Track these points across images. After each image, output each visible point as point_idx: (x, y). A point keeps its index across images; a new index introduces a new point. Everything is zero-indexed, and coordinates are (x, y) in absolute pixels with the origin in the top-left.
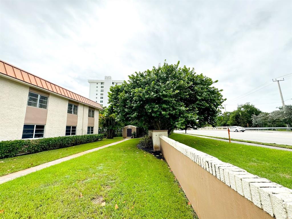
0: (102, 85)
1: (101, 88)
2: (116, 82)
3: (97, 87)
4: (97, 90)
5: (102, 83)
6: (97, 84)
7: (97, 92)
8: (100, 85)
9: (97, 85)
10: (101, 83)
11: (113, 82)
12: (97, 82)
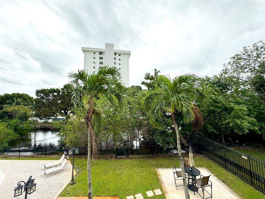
0: (101, 56)
1: (100, 59)
2: (120, 52)
3: (94, 58)
4: (95, 62)
5: (101, 53)
6: (94, 53)
7: (94, 64)
8: (98, 56)
9: (94, 56)
10: (99, 53)
11: (116, 52)
12: (94, 51)
